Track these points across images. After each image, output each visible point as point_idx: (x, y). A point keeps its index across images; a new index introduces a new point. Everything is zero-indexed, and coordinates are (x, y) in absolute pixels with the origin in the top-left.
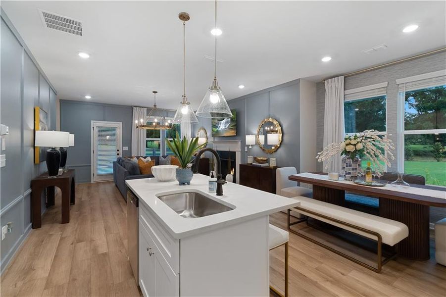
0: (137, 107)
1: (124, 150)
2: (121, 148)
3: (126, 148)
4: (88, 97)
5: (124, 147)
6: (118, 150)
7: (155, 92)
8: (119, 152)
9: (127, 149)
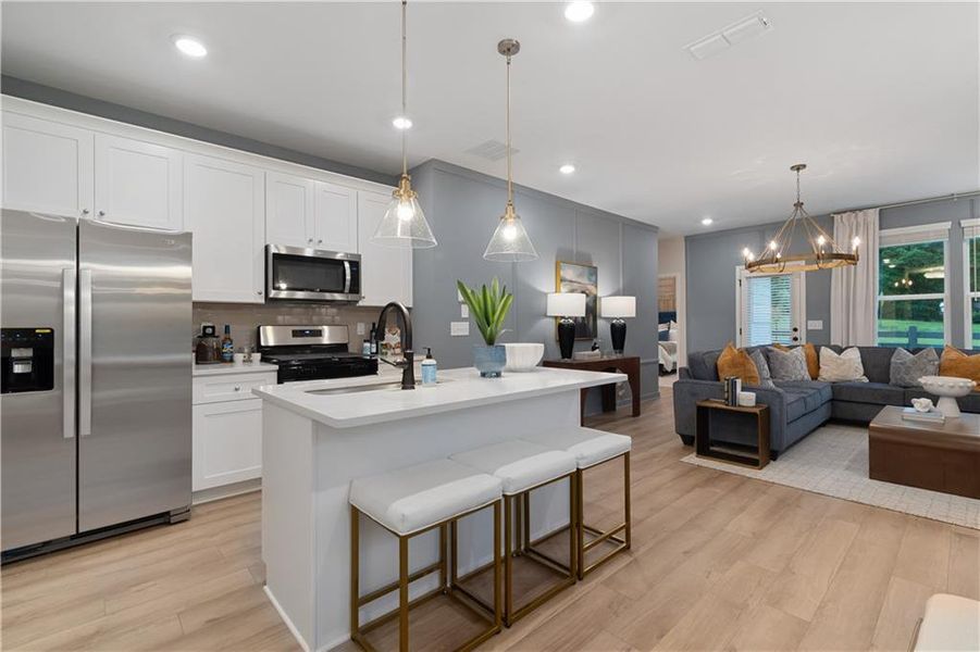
0: (845, 212)
1: (809, 328)
2: (804, 327)
3: (817, 325)
4: (707, 222)
5: (809, 322)
6: (795, 330)
7: (798, 168)
8: (797, 334)
9: (821, 328)
